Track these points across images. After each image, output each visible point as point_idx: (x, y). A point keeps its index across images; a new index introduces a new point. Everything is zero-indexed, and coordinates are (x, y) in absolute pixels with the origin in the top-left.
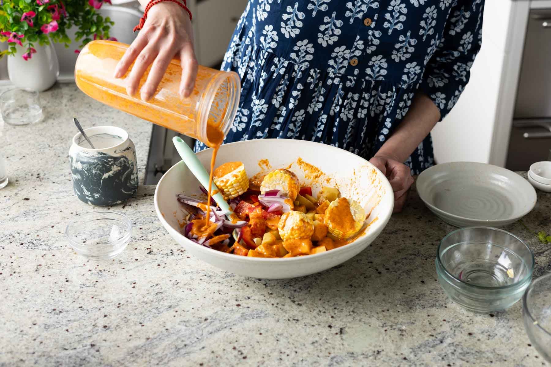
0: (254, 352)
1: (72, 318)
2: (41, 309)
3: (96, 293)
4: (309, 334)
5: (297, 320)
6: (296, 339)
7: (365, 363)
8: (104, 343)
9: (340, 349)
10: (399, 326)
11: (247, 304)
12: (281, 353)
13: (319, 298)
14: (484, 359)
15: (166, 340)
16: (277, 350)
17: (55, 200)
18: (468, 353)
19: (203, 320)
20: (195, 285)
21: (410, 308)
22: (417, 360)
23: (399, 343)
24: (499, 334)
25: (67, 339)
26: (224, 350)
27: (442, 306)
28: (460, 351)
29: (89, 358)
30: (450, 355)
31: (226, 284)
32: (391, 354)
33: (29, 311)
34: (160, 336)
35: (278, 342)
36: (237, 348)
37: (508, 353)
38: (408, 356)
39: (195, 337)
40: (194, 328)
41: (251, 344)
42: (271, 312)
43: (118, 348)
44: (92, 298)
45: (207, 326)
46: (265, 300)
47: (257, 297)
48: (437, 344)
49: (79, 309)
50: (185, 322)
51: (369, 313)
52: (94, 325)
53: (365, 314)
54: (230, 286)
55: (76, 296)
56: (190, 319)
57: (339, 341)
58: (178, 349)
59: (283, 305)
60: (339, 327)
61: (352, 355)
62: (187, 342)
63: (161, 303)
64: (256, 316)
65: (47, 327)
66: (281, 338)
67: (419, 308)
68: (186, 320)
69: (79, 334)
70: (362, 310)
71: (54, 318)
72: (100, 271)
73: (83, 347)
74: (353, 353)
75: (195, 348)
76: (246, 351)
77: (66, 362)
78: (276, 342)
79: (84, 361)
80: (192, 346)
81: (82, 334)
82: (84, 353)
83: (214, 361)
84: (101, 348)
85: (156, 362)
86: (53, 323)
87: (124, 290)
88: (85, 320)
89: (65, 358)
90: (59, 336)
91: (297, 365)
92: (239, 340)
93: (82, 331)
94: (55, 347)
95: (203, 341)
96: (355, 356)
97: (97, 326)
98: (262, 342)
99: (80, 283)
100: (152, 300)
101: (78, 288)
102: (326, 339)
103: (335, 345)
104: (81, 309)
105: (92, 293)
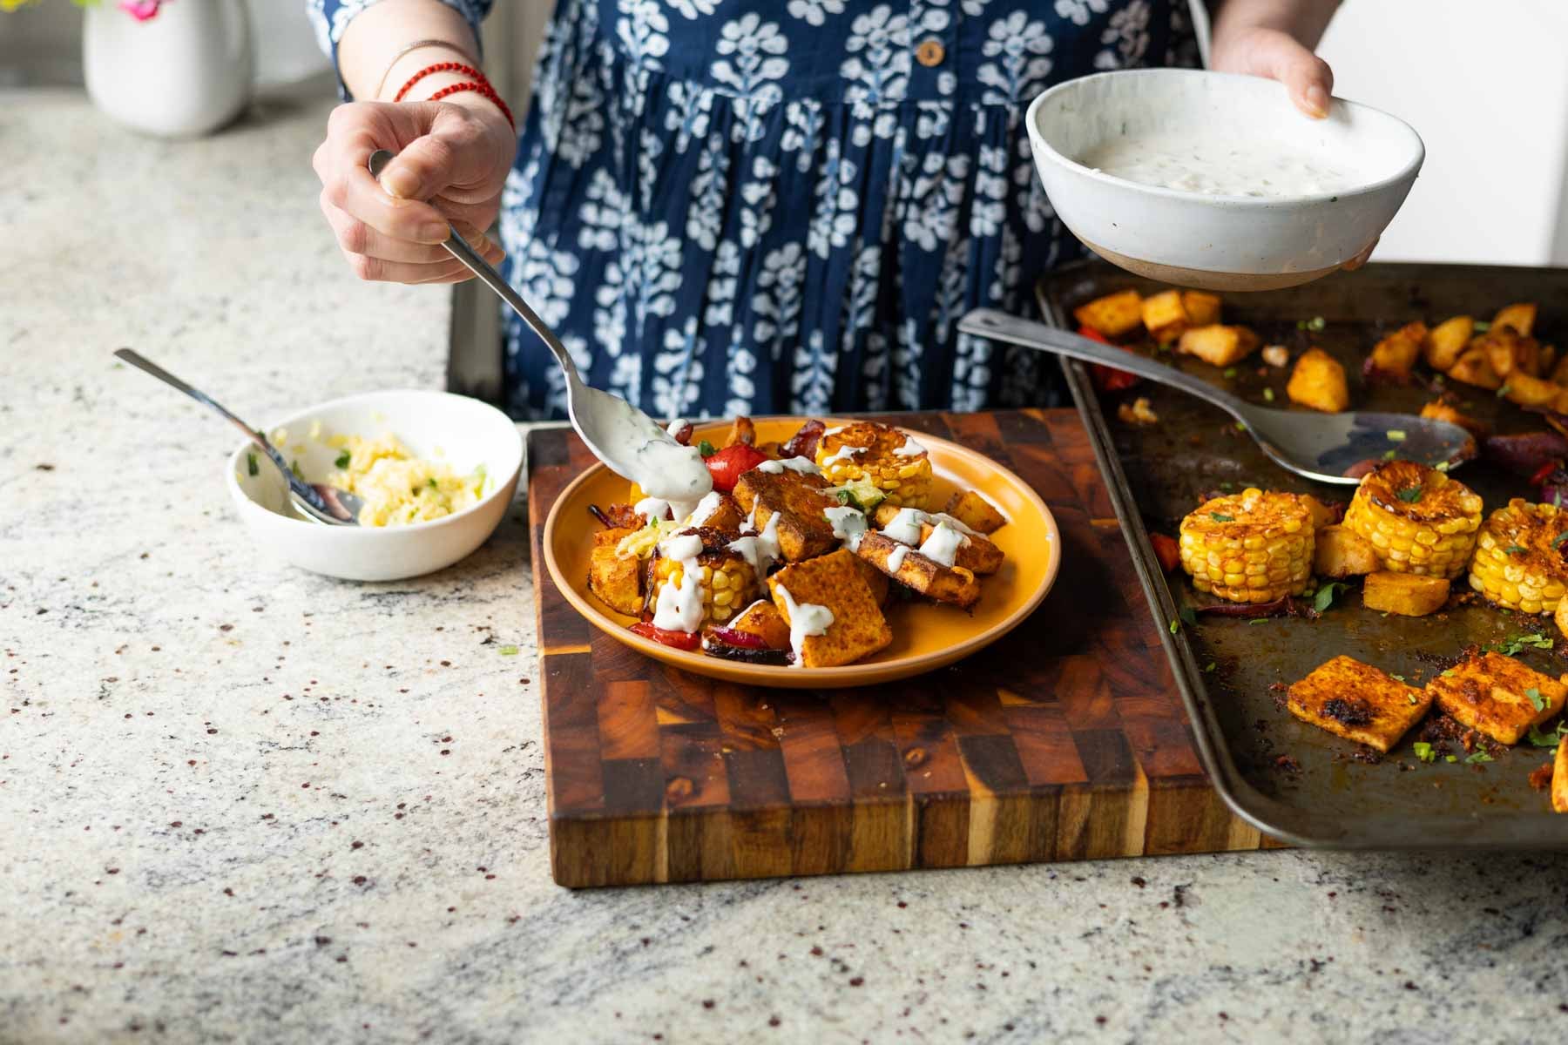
0: (888, 964)
1: (243, 853)
2: (129, 820)
3: (315, 771)
4: (1068, 906)
6: (1027, 922)
7: (1275, 1000)
8: (362, 934)
9: (1183, 955)
12: (980, 966)
15: (577, 923)
16: (966, 958)
22: (1453, 989)
23: (1384, 936)
25: (232, 921)
26: (782, 957)
29: (316, 983)
32: (1359, 971)
33: (87, 828)
34: (556, 912)
35: (966, 931)
36: (826, 949)
38: (1420, 976)
39: (677, 913)
41: (874, 936)
43: (412, 951)
44: (306, 786)
48: (1512, 941)
49: (263, 823)
52: (319, 876)
55: (249, 781)
57: (1175, 928)
58: (621, 956)
60: (1170, 884)
61: (1227, 975)
62: (650, 931)
65: (155, 881)
66: (975, 918)
69: (272, 903)
71: (177, 853)
72: (324, 699)
73: (290, 946)
74: (1228, 969)
75: (682, 951)
76: (861, 962)
77: (233, 995)
78: (957, 932)
79: (298, 993)
80: (669, 946)
81: (282, 904)
82: (295, 965)
83: (750, 992)
84: (353, 949)
85: (551, 996)
86: (178, 869)
87: (412, 762)
88: (286, 857)
89: (228, 981)
90: (200, 909)
91: (1039, 1007)
92: (830, 925)
93: (280, 895)
94: (192, 946)
95: (705, 926)
96: (1239, 977)
97: (330, 878)
98: (909, 931)
99: (259, 739)
100: (512, 792)
101: (252, 754)
102: (1132, 923)
103: (1165, 943)
104: (268, 821)
105: (304, 771)
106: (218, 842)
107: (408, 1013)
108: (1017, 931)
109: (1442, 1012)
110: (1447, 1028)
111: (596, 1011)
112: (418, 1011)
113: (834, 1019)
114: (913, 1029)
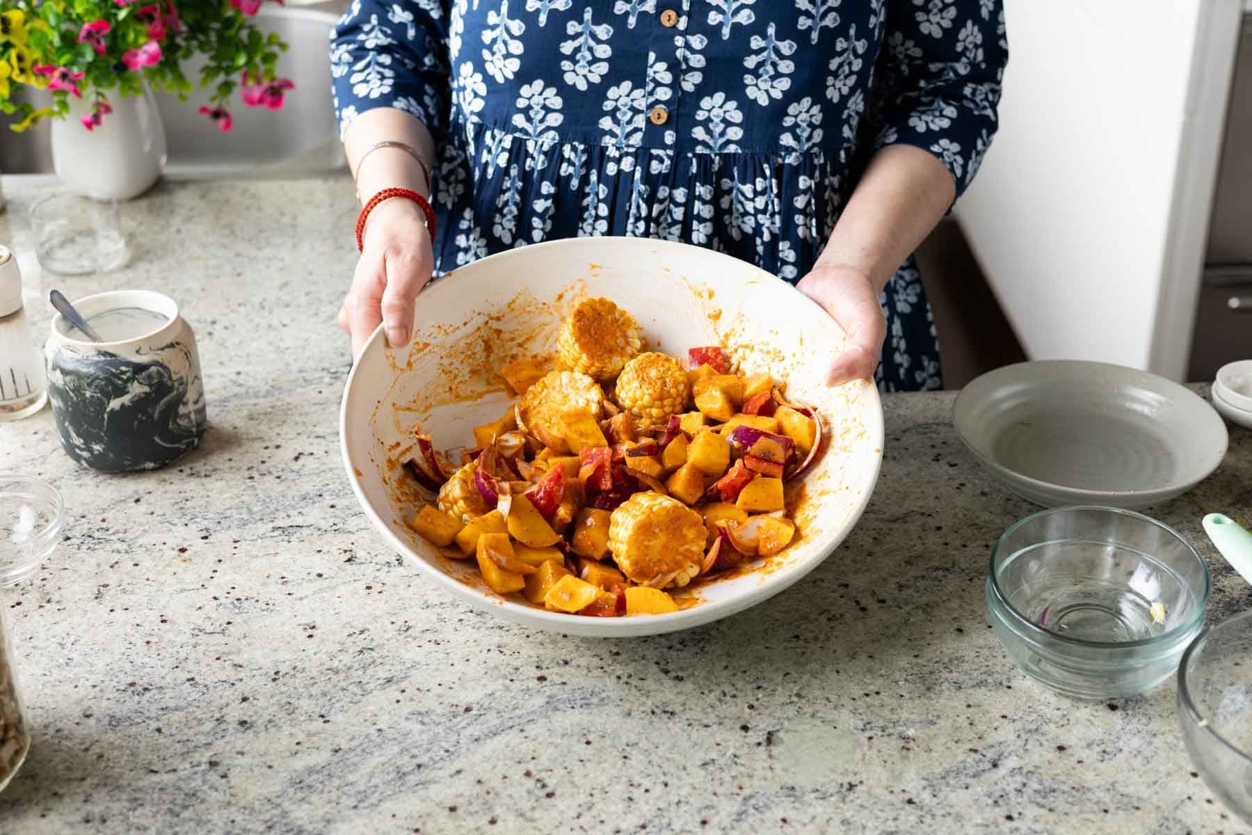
0: (573, 783)
1: (172, 704)
2: (103, 681)
3: (226, 649)
4: (696, 744)
5: (672, 713)
6: (668, 755)
7: (820, 810)
8: (239, 760)
9: (765, 779)
10: (900, 729)
11: (562, 676)
12: (632, 785)
13: (724, 664)
14: (1089, 804)
15: (377, 754)
16: (624, 779)
18: (1054, 791)
19: (461, 709)
20: (447, 633)
21: (929, 689)
22: (938, 804)
23: (899, 767)
24: (1126, 749)
25: (159, 750)
26: (505, 777)
27: (1001, 684)
28: (1036, 786)
29: (205, 792)
30: (1012, 795)
31: (516, 631)
32: (879, 791)
33: (76, 687)
34: (365, 746)
35: (627, 761)
36: (534, 773)
37: (1145, 792)
38: (918, 795)
39: (442, 747)
40: (440, 729)
41: (566, 764)
42: (614, 695)
43: (269, 771)
44: (218, 659)
45: (469, 724)
46: (602, 668)
47: (583, 662)
48: (984, 771)
49: (188, 683)
50: (420, 713)
51: (833, 698)
52: (217, 720)
53: (825, 702)
54: (524, 636)
55: (182, 655)
56: (433, 708)
57: (764, 760)
58: (402, 775)
59: (642, 679)
60: (764, 730)
61: (791, 793)
62: (424, 759)
63: (370, 671)
64: (579, 702)
65: (114, 722)
66: (634, 752)
67: (949, 689)
68: (423, 710)
69: (185, 738)
70: (818, 693)
71: (132, 702)
72: (238, 600)
73: (192, 767)
74: (793, 788)
75: (441, 773)
76: (555, 781)
77: (152, 799)
78: (621, 762)
79: (193, 798)
80: (434, 769)
81: (192, 739)
82: (194, 780)
83: (481, 801)
84: (232, 770)
85: (353, 802)
86: (129, 715)
87: (288, 643)
88: (199, 707)
89: (150, 790)
90: (139, 742)
92: (539, 756)
93: (191, 733)
94: (131, 766)
95: (458, 757)
96: (799, 794)
97: (225, 721)
98: (590, 761)
99: (192, 626)
100: (349, 664)
101: (187, 637)
102: (735, 756)
103: (755, 770)
104: (191, 682)
105: (218, 648)
106: (157, 697)
107: (260, 813)
108: (660, 761)
109: (928, 820)
111: (380, 813)
112: (267, 811)
113: (532, 820)
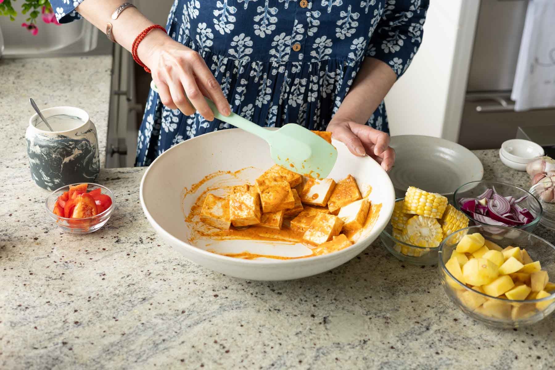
0: (237, 345)
1: (41, 315)
2: (5, 305)
3: (63, 287)
4: (292, 324)
5: (279, 310)
6: (279, 330)
7: (352, 353)
8: (77, 341)
9: (325, 339)
10: (383, 314)
11: (225, 294)
12: (265, 345)
13: (299, 286)
14: (471, 345)
15: (143, 335)
16: (261, 343)
17: (10, 186)
19: (180, 312)
20: (168, 275)
21: (393, 294)
22: (405, 348)
23: (385, 331)
25: (37, 338)
26: (205, 344)
27: (425, 291)
28: (447, 338)
29: (62, 357)
30: (437, 342)
31: (201, 273)
32: (378, 343)
34: (136, 332)
35: (261, 334)
36: (218, 341)
37: (495, 339)
38: (395, 344)
39: (173, 331)
40: (171, 322)
41: (233, 336)
42: (251, 302)
43: (92, 346)
44: (60, 291)
45: (185, 319)
46: (243, 290)
47: (234, 287)
48: (423, 332)
49: (47, 304)
50: (161, 315)
51: (351, 300)
52: (64, 322)
53: (348, 302)
54: (205, 275)
55: (42, 290)
56: (167, 312)
57: (324, 331)
58: (156, 345)
59: (263, 294)
60: (322, 316)
61: (338, 346)
62: (165, 337)
63: (134, 295)
64: (235, 307)
65: (13, 325)
66: (264, 329)
67: (402, 294)
68: (162, 313)
69: (49, 331)
70: (344, 298)
71: (21, 315)
72: (66, 262)
73: (55, 345)
74: (339, 344)
75: (174, 343)
76: (229, 345)
77: (37, 362)
78: (258, 334)
79: (57, 361)
80: (171, 341)
81: (53, 331)
82: (56, 352)
83: (195, 356)
84: (74, 346)
85: (134, 359)
86: (20, 321)
87: (93, 283)
88: (54, 316)
89: (35, 358)
90: (27, 334)
91: (282, 358)
92: (220, 333)
93: (51, 328)
94: (24, 346)
95: (182, 335)
96: (342, 346)
97: (67, 322)
98: (244, 334)
99: (46, 276)
100: (124, 292)
101: (43, 281)
102: (310, 329)
103: (320, 335)
104: (48, 304)
105: (60, 286)
106: (33, 311)
107: (90, 366)
108: (276, 333)
109: (401, 356)
110: (402, 361)
111: (148, 364)
112: (94, 365)
113: (221, 364)
114: (244, 367)
